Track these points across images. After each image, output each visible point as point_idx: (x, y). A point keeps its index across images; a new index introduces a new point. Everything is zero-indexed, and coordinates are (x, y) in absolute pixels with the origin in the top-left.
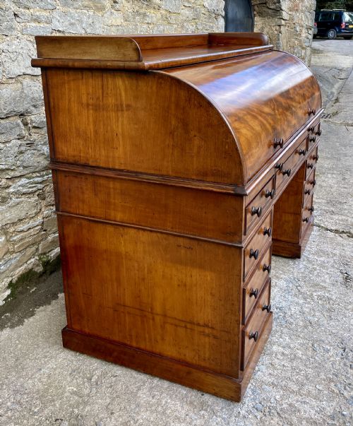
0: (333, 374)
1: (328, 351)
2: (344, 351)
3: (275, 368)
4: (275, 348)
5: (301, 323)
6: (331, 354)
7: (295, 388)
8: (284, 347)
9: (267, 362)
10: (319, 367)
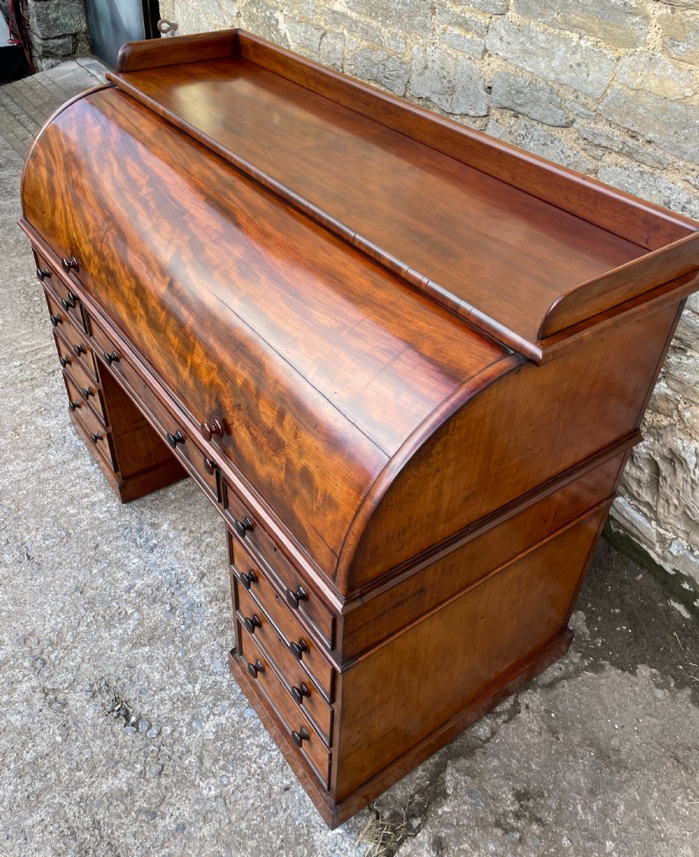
0: (19, 518)
1: (45, 539)
2: (28, 557)
3: (78, 477)
4: (102, 495)
5: (106, 548)
6: (39, 537)
7: (44, 475)
8: (94, 504)
9: (93, 477)
10: (40, 512)
